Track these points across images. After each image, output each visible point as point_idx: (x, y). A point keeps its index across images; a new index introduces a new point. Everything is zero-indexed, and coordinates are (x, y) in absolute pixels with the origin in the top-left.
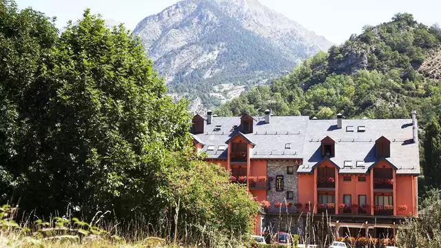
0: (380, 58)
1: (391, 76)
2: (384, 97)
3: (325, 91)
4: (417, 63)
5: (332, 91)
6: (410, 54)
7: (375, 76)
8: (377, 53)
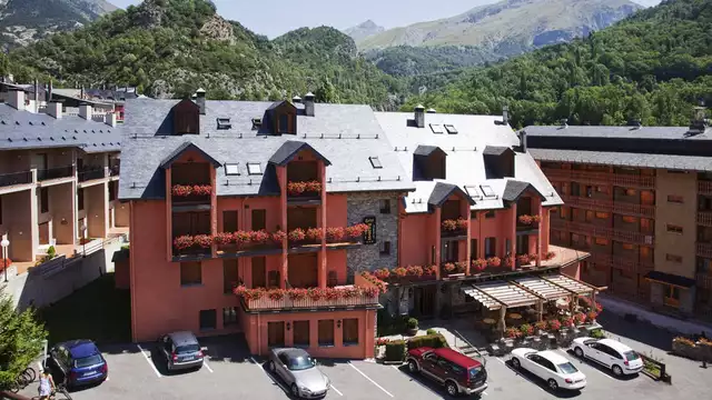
0: (171, 18)
1: (183, 33)
2: (180, 49)
3: (127, 40)
4: (200, 25)
5: (134, 41)
6: (194, 18)
7: (170, 32)
8: (168, 14)
